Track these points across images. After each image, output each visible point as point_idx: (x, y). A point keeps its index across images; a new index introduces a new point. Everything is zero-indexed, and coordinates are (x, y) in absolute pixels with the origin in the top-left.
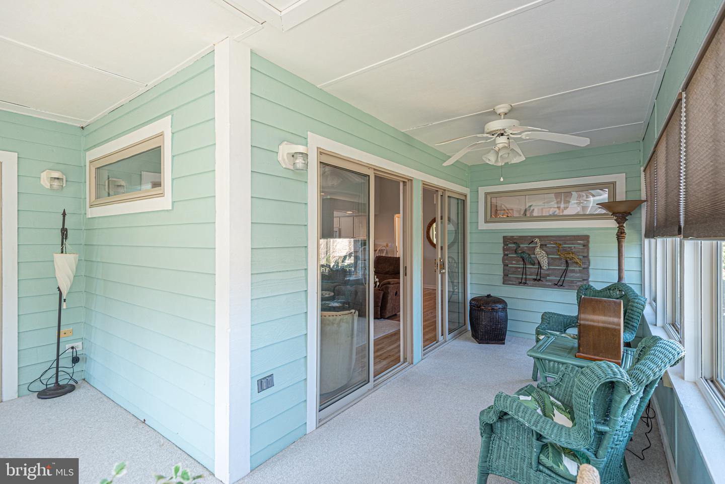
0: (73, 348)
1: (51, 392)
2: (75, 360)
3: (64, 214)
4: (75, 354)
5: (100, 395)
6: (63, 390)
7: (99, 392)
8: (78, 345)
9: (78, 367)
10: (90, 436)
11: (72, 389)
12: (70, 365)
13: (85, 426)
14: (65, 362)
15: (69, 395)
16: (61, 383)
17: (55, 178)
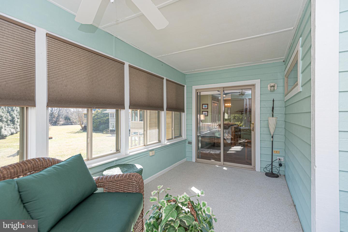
0: (280, 159)
1: (269, 174)
2: (280, 165)
3: (273, 101)
4: (280, 162)
5: (286, 184)
6: (273, 175)
7: (286, 183)
8: (283, 159)
9: (282, 168)
10: (271, 198)
11: (277, 176)
12: (278, 166)
13: (272, 193)
14: (276, 164)
15: (275, 178)
16: (274, 172)
17: (272, 86)
